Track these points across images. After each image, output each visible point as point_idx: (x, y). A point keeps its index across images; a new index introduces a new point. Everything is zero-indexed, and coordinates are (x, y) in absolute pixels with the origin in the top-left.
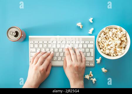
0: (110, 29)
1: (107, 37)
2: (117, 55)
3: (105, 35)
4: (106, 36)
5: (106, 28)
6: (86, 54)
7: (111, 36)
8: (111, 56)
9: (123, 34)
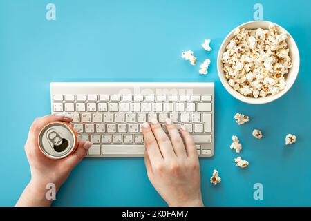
0: (250, 31)
1: (243, 50)
2: (267, 95)
3: (237, 45)
4: (240, 49)
5: (241, 29)
6: (193, 127)
7: (252, 46)
8: (253, 97)
9: (280, 41)
